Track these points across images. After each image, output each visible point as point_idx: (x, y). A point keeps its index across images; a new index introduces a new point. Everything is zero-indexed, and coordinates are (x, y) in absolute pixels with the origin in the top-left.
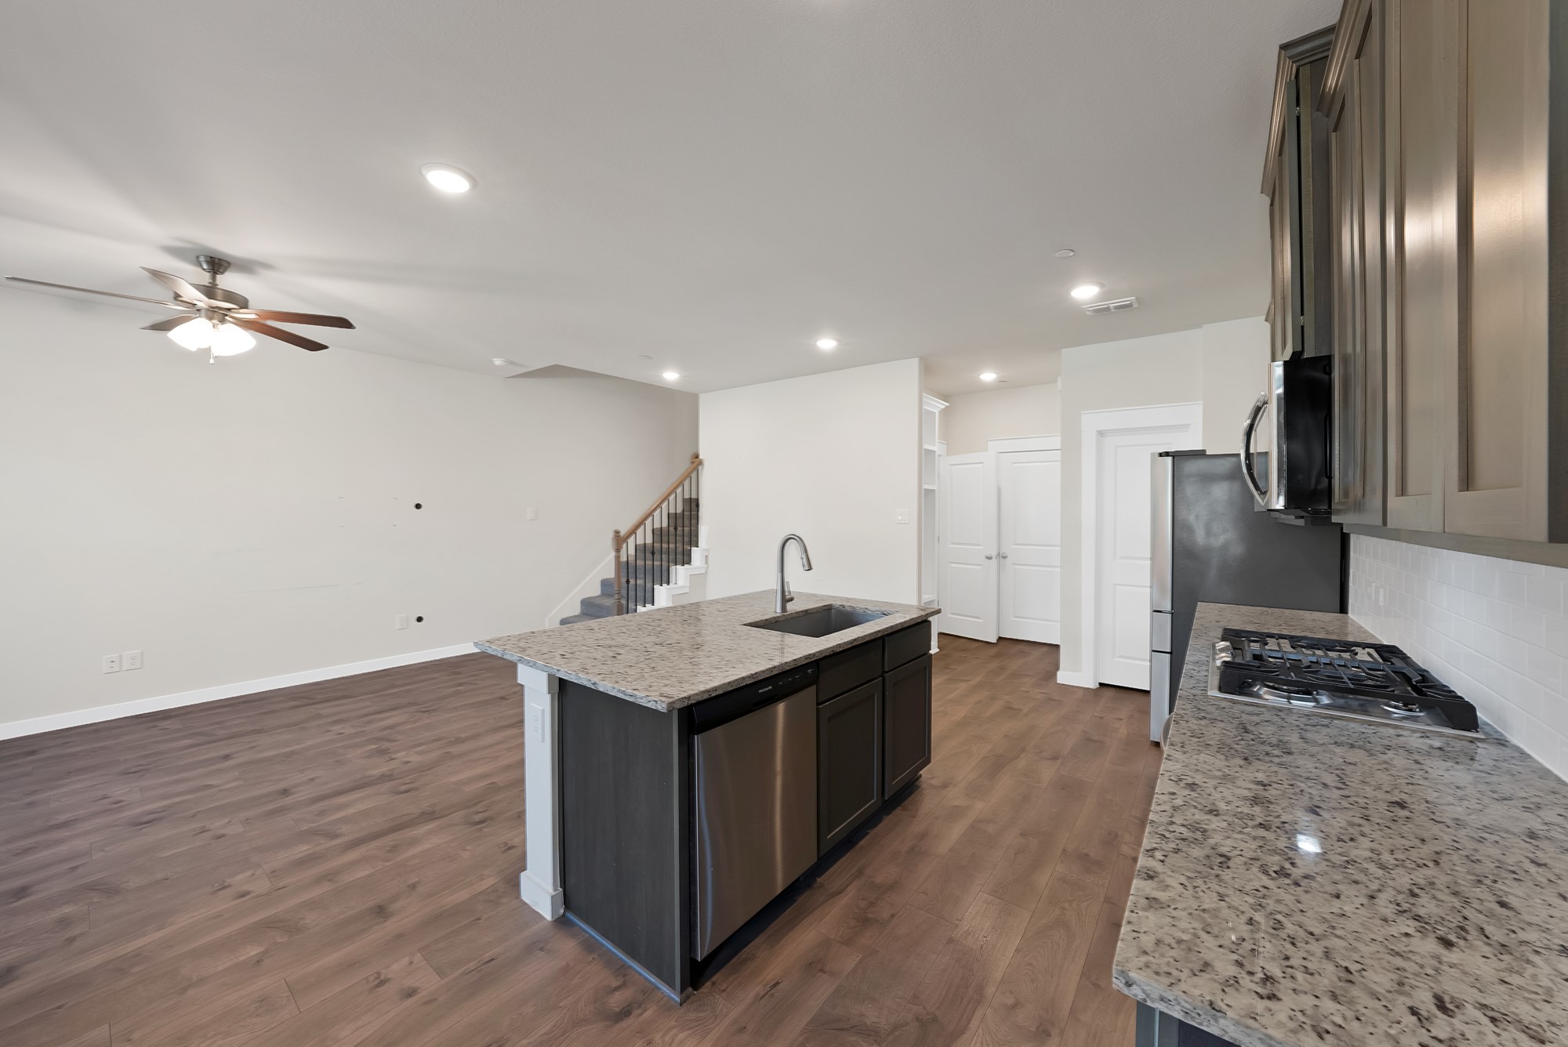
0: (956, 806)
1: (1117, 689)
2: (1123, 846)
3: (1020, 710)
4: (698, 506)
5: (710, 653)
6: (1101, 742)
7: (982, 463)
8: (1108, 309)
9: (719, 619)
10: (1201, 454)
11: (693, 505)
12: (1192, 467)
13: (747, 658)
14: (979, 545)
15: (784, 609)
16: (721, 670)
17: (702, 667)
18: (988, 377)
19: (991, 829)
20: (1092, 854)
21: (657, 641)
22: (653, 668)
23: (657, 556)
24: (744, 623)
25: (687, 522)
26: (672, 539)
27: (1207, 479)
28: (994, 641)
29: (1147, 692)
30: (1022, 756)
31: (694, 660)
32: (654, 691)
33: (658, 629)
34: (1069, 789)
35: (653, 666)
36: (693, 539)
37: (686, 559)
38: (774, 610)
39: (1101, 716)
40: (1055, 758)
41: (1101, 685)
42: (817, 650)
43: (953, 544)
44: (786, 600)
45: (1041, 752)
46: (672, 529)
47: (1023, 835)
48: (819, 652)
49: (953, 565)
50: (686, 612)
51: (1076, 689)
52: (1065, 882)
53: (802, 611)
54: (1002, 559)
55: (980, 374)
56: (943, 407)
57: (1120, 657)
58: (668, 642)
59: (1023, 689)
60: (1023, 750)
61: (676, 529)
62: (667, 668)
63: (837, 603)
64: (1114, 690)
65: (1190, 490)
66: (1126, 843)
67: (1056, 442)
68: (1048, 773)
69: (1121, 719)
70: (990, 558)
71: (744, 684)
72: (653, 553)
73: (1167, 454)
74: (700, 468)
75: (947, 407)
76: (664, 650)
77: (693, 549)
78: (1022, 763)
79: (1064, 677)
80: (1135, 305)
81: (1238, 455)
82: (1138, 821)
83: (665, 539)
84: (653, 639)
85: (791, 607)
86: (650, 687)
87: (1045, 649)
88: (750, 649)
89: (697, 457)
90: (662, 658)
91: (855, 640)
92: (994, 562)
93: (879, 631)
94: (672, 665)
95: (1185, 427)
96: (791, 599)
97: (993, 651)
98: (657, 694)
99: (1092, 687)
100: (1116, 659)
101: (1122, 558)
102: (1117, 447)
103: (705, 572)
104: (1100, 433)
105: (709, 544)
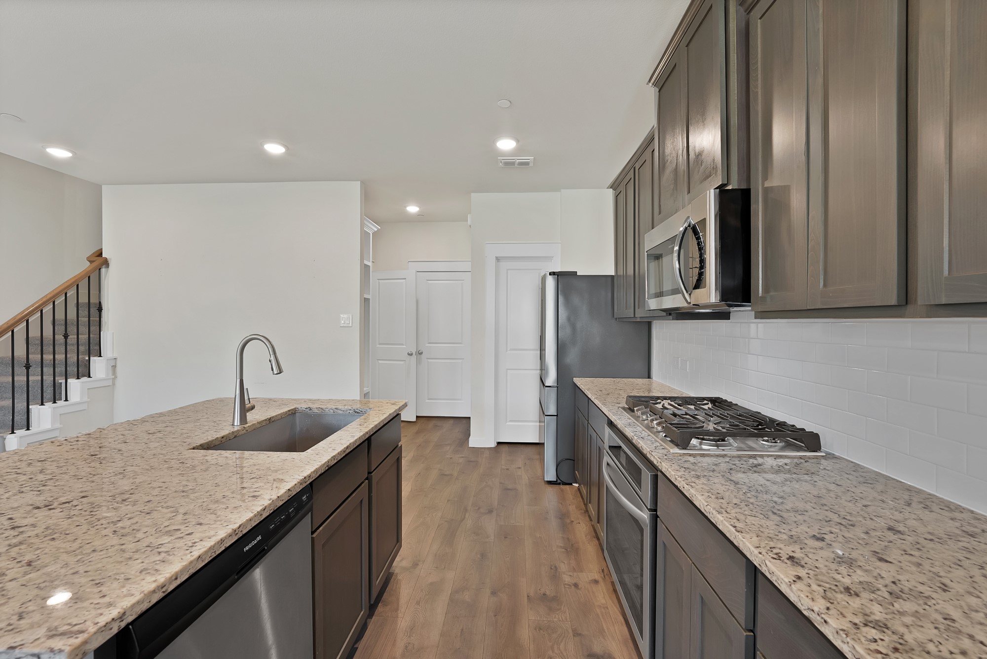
0: (431, 584)
1: (509, 445)
2: (564, 576)
3: (451, 475)
4: (100, 309)
5: (150, 505)
6: (515, 489)
7: (405, 279)
8: (513, 164)
9: (152, 445)
10: (575, 274)
11: (94, 311)
13: (217, 502)
14: (402, 345)
15: (243, 419)
16: (178, 534)
17: (140, 535)
18: (413, 209)
19: (467, 596)
20: (548, 593)
21: (40, 500)
22: (29, 564)
23: (35, 370)
24: (194, 445)
25: (83, 329)
26: (60, 349)
28: (414, 419)
30: (467, 516)
31: (120, 524)
32: (32, 626)
33: (41, 477)
34: (509, 535)
35: (28, 557)
36: (94, 348)
37: (84, 371)
38: (230, 424)
39: (507, 468)
40: (490, 512)
41: (499, 443)
42: (312, 470)
43: (380, 344)
44: (245, 409)
45: (479, 509)
46: (60, 338)
47: (494, 593)
48: (314, 471)
49: (380, 362)
50: (92, 442)
51: (483, 450)
52: (540, 629)
53: (266, 420)
54: (419, 355)
55: (408, 206)
56: (376, 230)
57: (511, 421)
58: (63, 500)
59: (448, 456)
60: (466, 510)
61: (66, 336)
62: (64, 557)
63: (303, 406)
64: (506, 446)
66: (564, 573)
67: (467, 266)
68: (490, 525)
69: (520, 468)
70: (410, 354)
71: (223, 548)
72: (28, 367)
73: (554, 273)
74: (103, 270)
75: (378, 230)
76: (56, 517)
77: (93, 359)
78: (469, 523)
79: (474, 441)
80: (531, 165)
82: (563, 550)
83: (48, 348)
84: (31, 497)
85: (253, 417)
86: (21, 617)
87: (451, 421)
88: (217, 485)
89: (100, 254)
90: (51, 533)
91: (347, 447)
92: (414, 358)
93: (367, 433)
94: (76, 545)
95: (551, 258)
96: (253, 408)
97: (415, 428)
98: (42, 632)
99: (493, 446)
100: (508, 423)
101: (511, 350)
102: (508, 270)
103: (111, 384)
104: (498, 259)
105: (115, 355)
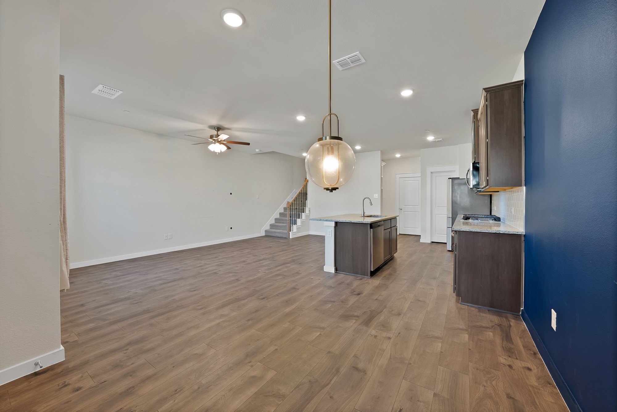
4: (307, 194)
10: (458, 178)
12: (456, 182)
18: (398, 156)
27: (460, 184)
29: (446, 243)
41: (432, 242)
51: (425, 244)
54: (400, 210)
55: (396, 155)
56: (384, 164)
64: (435, 243)
65: (456, 187)
67: (419, 175)
73: (450, 178)
77: (305, 208)
79: (422, 240)
81: (465, 179)
89: (306, 179)
95: (454, 171)
99: (430, 242)
100: (436, 235)
101: (438, 207)
102: (436, 176)
103: (309, 215)
104: (432, 173)
105: (310, 207)
